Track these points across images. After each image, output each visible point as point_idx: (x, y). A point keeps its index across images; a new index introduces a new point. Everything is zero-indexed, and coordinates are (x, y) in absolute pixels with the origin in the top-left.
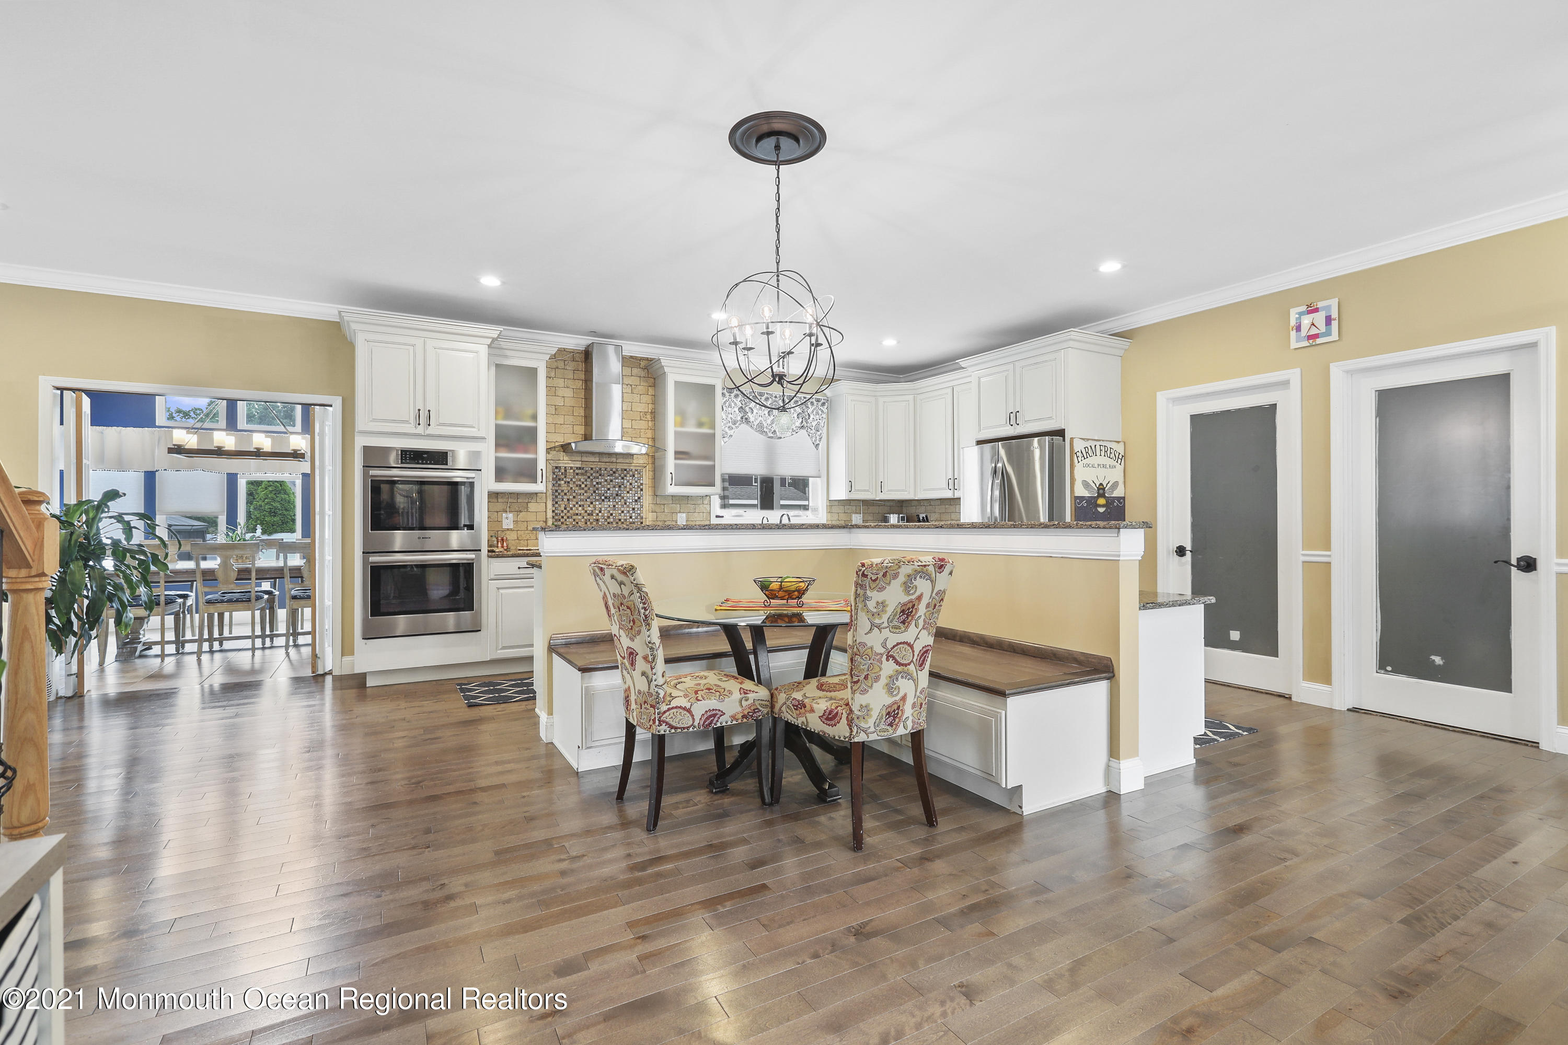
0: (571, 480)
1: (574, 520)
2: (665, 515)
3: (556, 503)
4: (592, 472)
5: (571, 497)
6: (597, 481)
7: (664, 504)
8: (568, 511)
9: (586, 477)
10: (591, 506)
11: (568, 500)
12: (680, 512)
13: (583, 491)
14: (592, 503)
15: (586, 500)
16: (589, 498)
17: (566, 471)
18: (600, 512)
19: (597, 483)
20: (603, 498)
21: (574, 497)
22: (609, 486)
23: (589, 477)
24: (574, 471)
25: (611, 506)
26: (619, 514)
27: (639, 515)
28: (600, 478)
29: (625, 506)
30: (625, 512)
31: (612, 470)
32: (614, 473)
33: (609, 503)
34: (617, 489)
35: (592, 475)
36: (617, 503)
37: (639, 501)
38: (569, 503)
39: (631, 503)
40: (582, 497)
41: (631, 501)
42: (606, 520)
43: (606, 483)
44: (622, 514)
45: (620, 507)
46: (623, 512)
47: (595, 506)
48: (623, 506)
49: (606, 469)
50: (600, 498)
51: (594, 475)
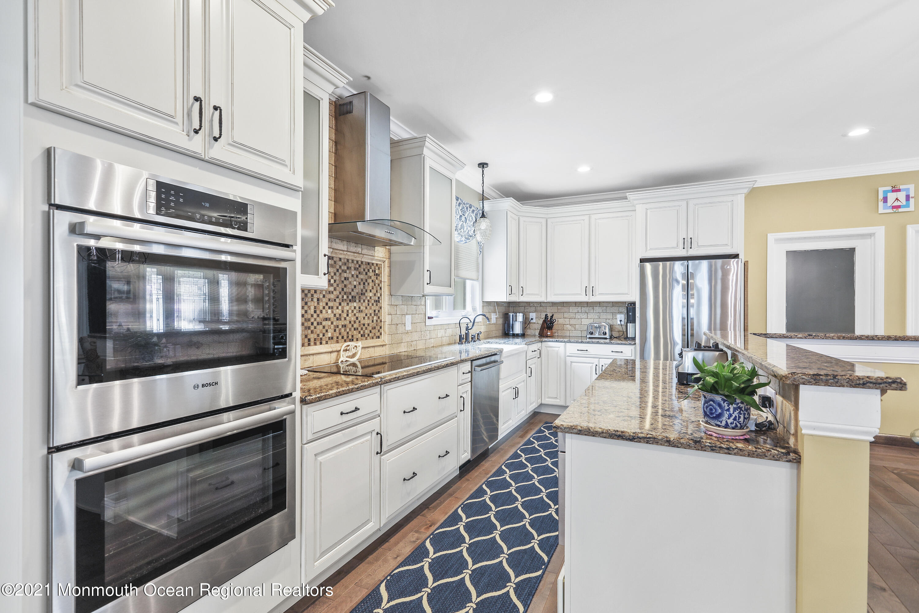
1: (324, 327)
2: (397, 318)
3: (306, 303)
4: (340, 263)
5: (321, 296)
6: (345, 275)
7: (397, 306)
8: (318, 316)
9: (336, 270)
11: (318, 300)
12: (407, 314)
14: (340, 304)
15: (335, 300)
16: (338, 297)
18: (348, 315)
19: (345, 279)
20: (350, 297)
21: (324, 296)
22: (355, 283)
23: (338, 270)
25: (357, 308)
26: (364, 318)
27: (379, 318)
28: (348, 272)
29: (368, 307)
30: (368, 315)
31: (357, 262)
32: (360, 266)
33: (355, 304)
34: (362, 286)
35: (340, 267)
36: (362, 304)
37: (379, 302)
38: (318, 303)
39: (373, 305)
40: (332, 296)
41: (373, 301)
42: (353, 326)
43: (353, 279)
44: (366, 318)
45: (364, 308)
46: (366, 315)
47: (343, 307)
48: (366, 308)
49: (353, 261)
50: (348, 297)
51: (343, 268)
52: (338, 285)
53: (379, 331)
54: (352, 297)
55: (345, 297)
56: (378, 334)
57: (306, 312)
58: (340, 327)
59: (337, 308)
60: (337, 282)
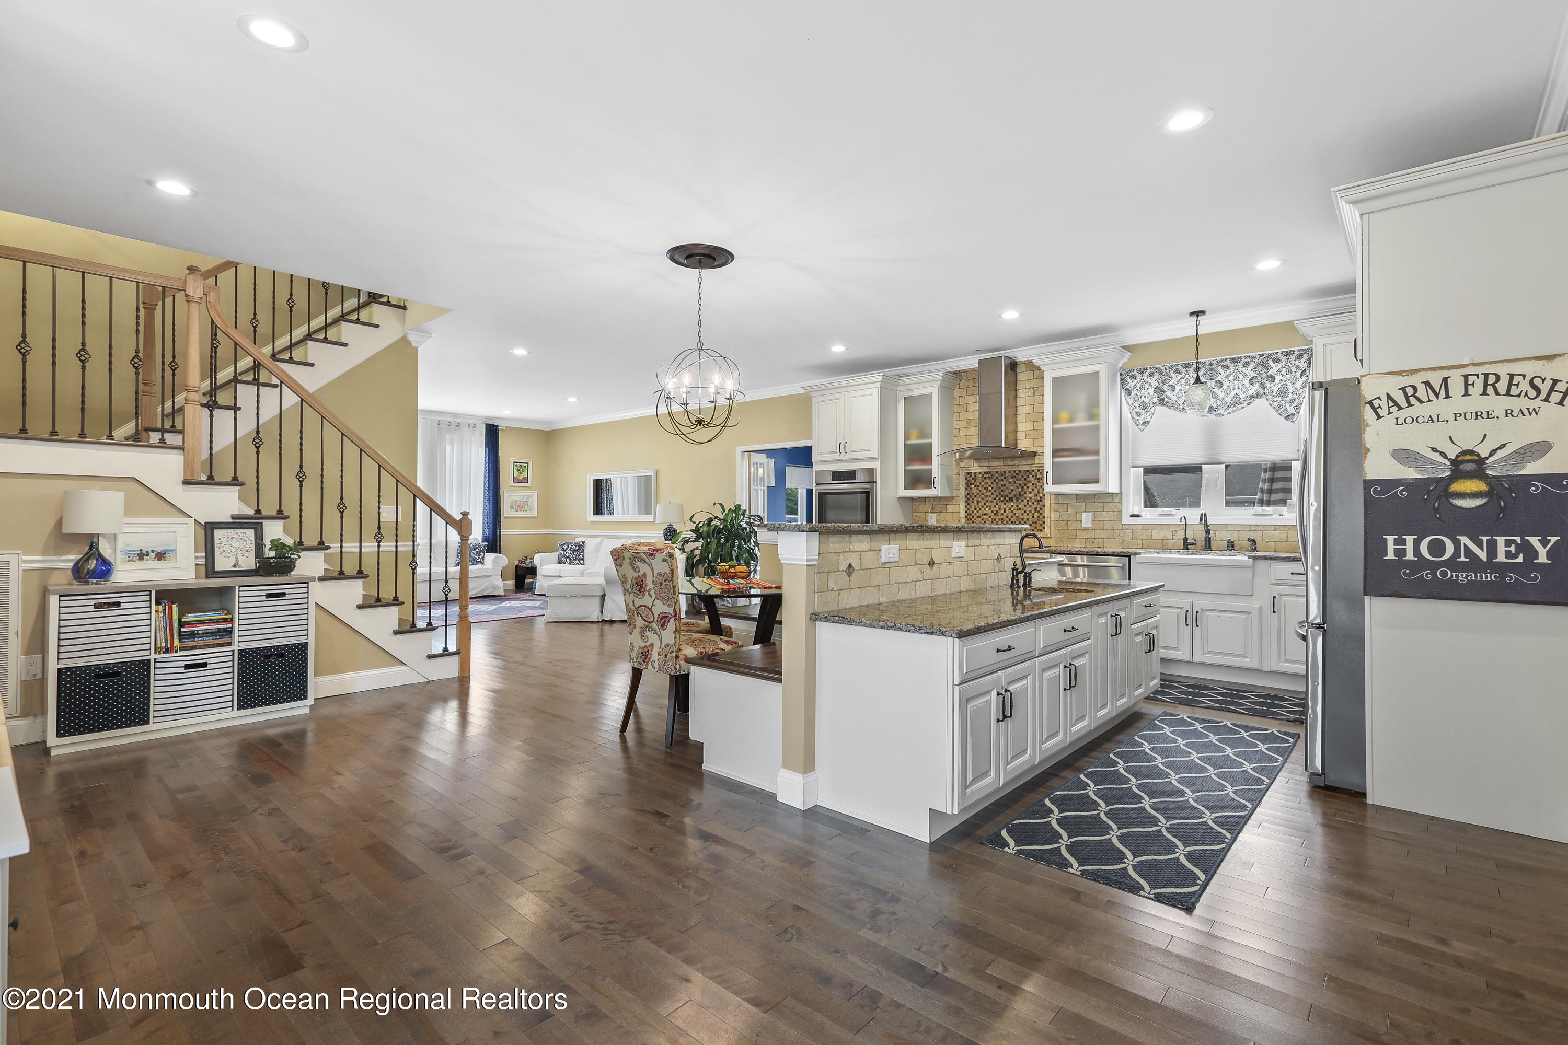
0: (980, 483)
1: (982, 519)
2: (1069, 515)
3: (968, 504)
4: (997, 475)
5: (980, 499)
6: (1002, 483)
7: (1067, 504)
8: (978, 512)
9: (992, 481)
10: (997, 506)
11: (978, 501)
12: (1085, 511)
13: (990, 494)
14: (997, 504)
15: (992, 501)
16: (995, 499)
17: (975, 476)
18: (1005, 512)
19: (1002, 485)
20: (1007, 499)
21: (982, 499)
22: (1012, 488)
23: (995, 480)
24: (982, 475)
25: (1015, 506)
26: (1023, 514)
27: (1041, 514)
28: (1004, 480)
29: (1028, 506)
30: (1028, 512)
31: (1015, 472)
32: (1017, 474)
33: (1012, 504)
34: (1020, 490)
35: (997, 478)
36: (1020, 503)
37: (1041, 501)
38: (978, 504)
39: (1033, 503)
40: (990, 499)
41: (1033, 501)
42: (1010, 520)
43: (1010, 485)
44: (1025, 514)
45: (1023, 507)
46: (1025, 512)
47: (1000, 506)
48: (1025, 506)
49: (1010, 472)
50: (1005, 499)
51: (999, 478)
52: (995, 491)
53: (1041, 525)
54: (1010, 498)
55: (1002, 499)
56: (1041, 528)
57: (968, 509)
58: (997, 520)
59: (995, 507)
60: (994, 488)
